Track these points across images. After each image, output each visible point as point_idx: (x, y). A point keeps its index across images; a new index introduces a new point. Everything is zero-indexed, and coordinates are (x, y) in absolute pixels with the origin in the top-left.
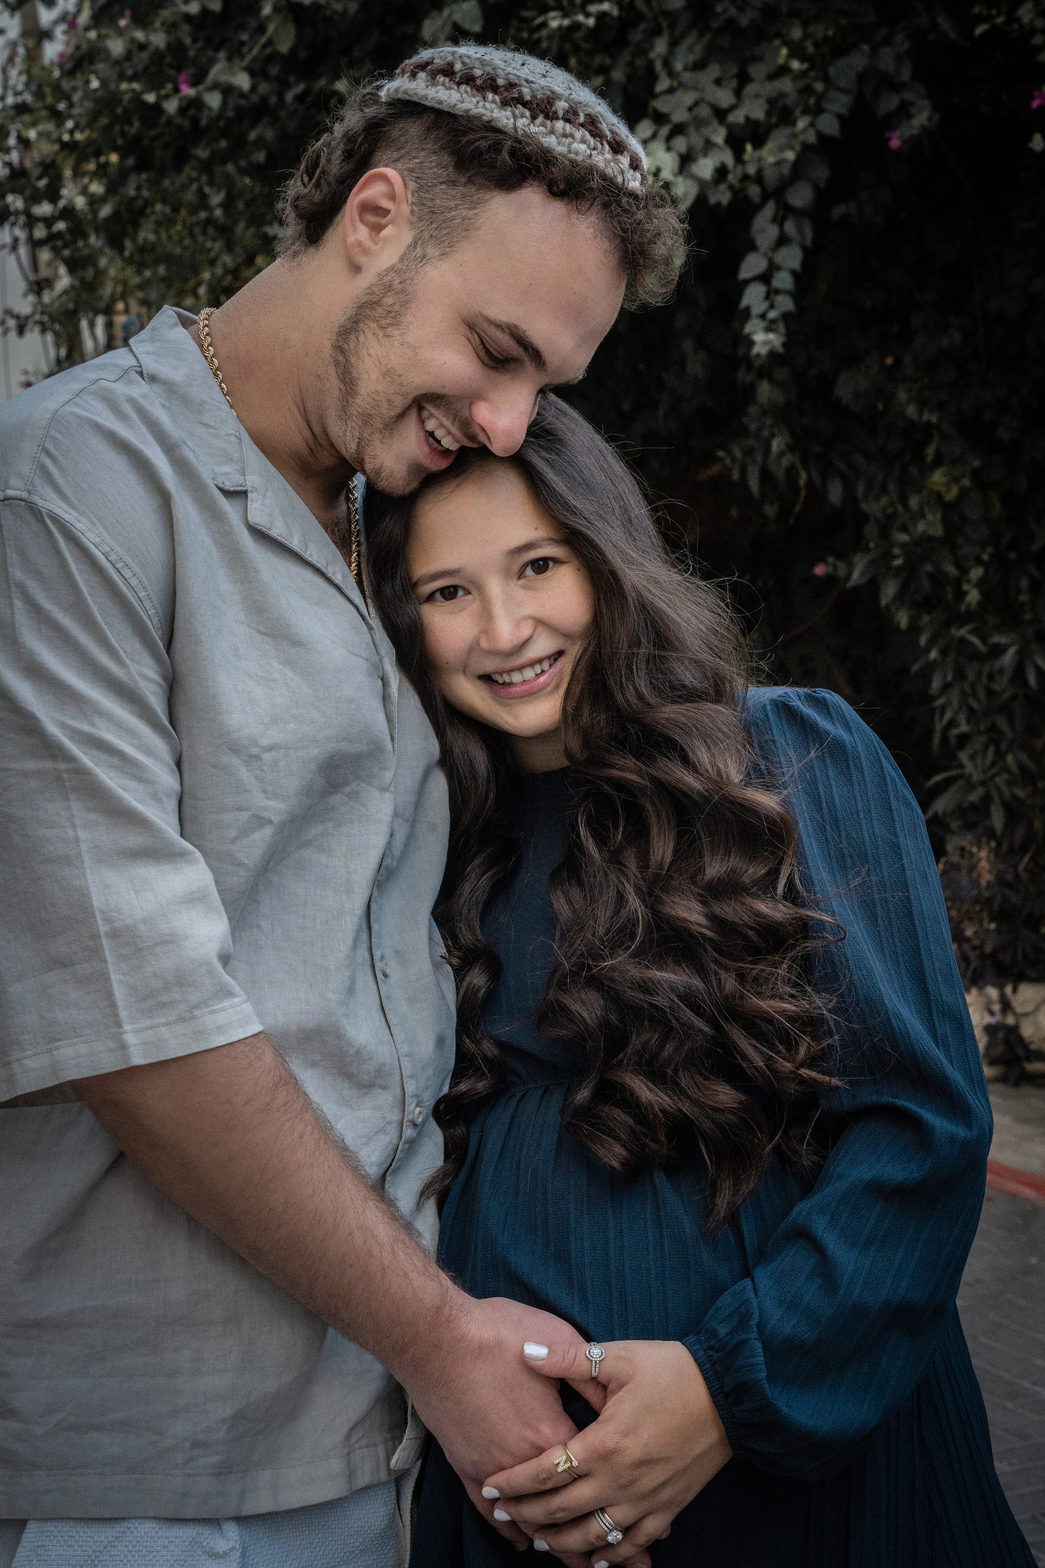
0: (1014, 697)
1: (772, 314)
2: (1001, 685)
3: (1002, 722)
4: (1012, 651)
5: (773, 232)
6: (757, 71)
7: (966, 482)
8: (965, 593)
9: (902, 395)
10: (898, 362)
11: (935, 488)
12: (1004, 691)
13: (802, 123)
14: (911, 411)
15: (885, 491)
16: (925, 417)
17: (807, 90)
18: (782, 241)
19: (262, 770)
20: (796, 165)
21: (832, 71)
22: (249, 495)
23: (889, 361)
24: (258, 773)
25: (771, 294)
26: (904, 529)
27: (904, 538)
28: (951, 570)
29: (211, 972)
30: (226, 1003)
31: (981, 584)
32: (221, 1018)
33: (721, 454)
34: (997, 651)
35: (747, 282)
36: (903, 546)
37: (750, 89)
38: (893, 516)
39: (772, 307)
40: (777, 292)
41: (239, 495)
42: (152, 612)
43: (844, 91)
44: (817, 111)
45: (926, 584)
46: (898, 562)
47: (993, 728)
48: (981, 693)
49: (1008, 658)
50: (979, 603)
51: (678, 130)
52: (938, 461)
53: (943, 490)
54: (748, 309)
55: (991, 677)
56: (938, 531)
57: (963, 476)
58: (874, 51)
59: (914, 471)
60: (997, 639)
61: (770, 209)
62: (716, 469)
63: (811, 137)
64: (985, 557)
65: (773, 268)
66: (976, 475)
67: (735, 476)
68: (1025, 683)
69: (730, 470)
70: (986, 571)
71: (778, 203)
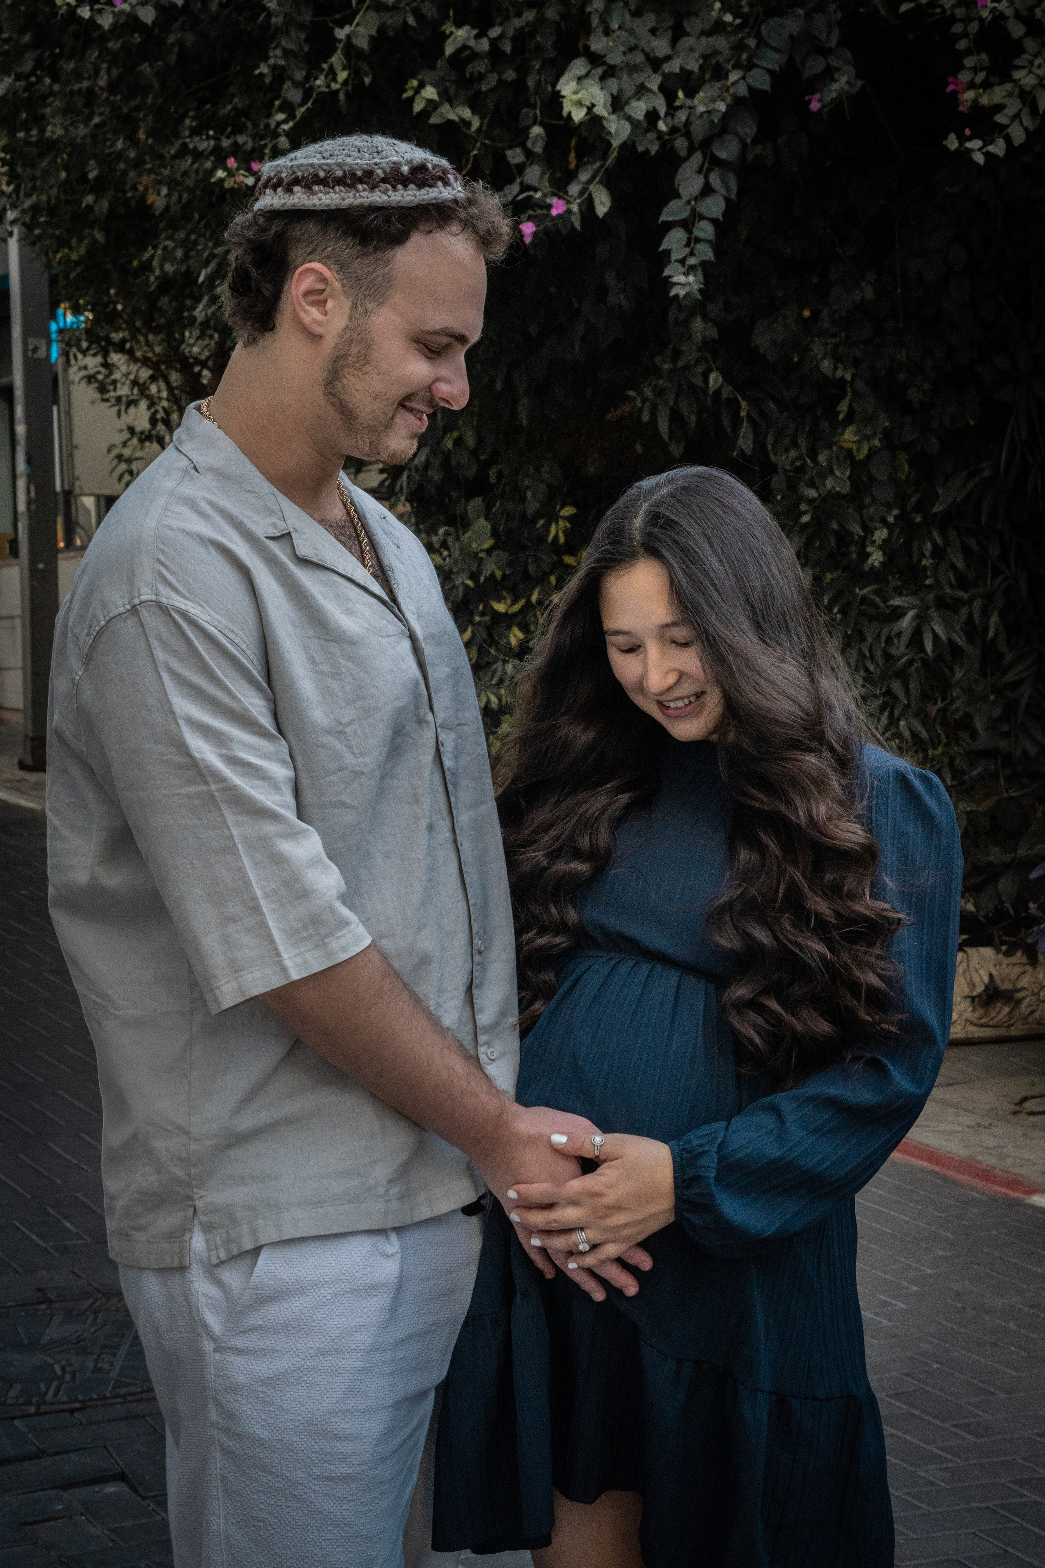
0: (911, 662)
1: (692, 261)
2: (900, 648)
3: (897, 687)
4: (911, 614)
5: (698, 183)
6: (693, 26)
7: (876, 442)
8: (868, 555)
9: (817, 349)
10: (816, 314)
11: (846, 445)
12: (903, 656)
13: (733, 77)
14: (826, 366)
15: (795, 444)
16: (839, 374)
17: (740, 46)
18: (707, 190)
19: (349, 740)
20: (725, 116)
21: (764, 30)
22: (293, 535)
23: (807, 313)
24: (346, 742)
25: (692, 241)
26: (812, 484)
27: (812, 493)
28: (857, 530)
29: (333, 911)
30: (345, 931)
31: (884, 546)
32: (343, 941)
33: (632, 393)
34: (898, 614)
35: (669, 226)
36: (811, 502)
37: (685, 43)
38: (801, 470)
39: (692, 254)
40: (698, 240)
41: (286, 537)
42: (252, 656)
43: (775, 50)
44: (749, 66)
45: (832, 541)
46: (805, 519)
47: (889, 693)
48: (879, 654)
49: (906, 622)
50: (882, 564)
51: (610, 72)
52: (850, 419)
53: (854, 447)
54: (668, 252)
55: (889, 641)
56: (845, 488)
57: (874, 435)
58: (808, 16)
59: (824, 425)
60: (897, 601)
61: (697, 159)
62: (626, 408)
63: (742, 90)
64: (891, 519)
65: (696, 216)
66: (886, 435)
67: (645, 417)
68: (922, 649)
69: (641, 410)
70: (890, 534)
71: (705, 155)
